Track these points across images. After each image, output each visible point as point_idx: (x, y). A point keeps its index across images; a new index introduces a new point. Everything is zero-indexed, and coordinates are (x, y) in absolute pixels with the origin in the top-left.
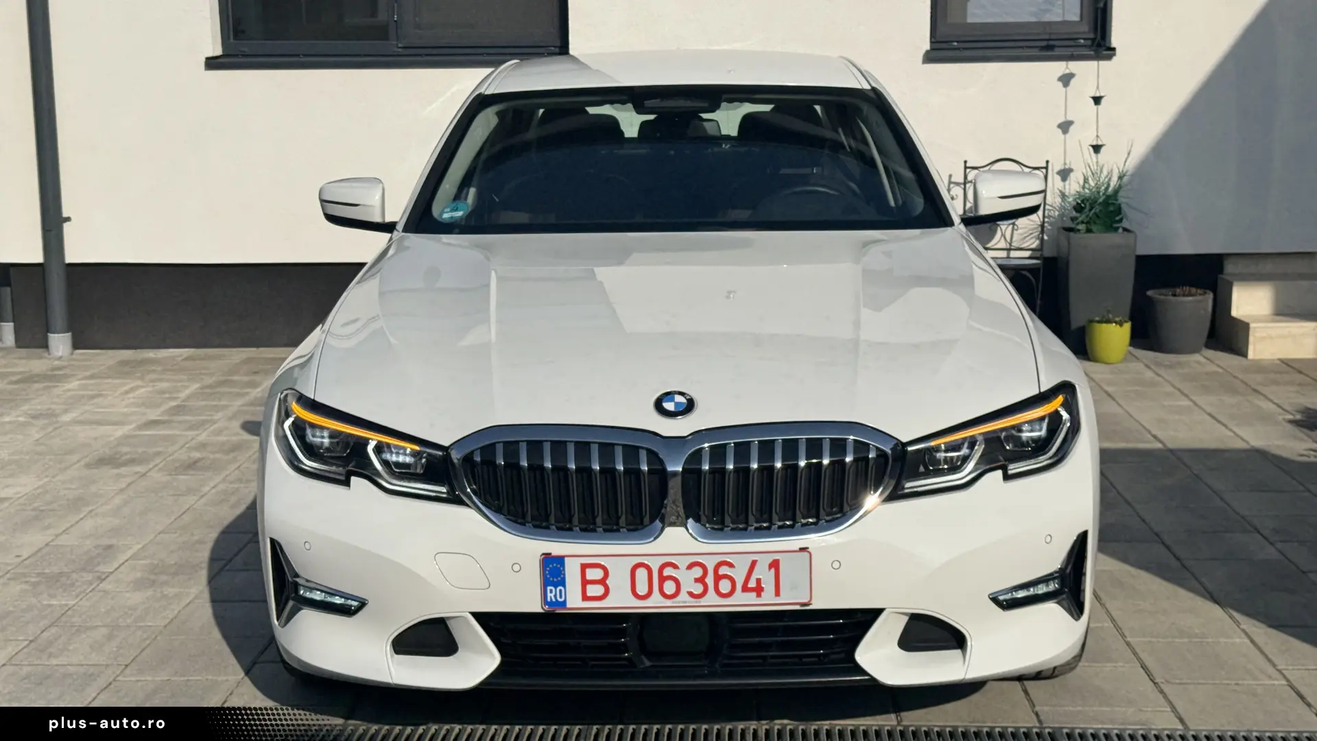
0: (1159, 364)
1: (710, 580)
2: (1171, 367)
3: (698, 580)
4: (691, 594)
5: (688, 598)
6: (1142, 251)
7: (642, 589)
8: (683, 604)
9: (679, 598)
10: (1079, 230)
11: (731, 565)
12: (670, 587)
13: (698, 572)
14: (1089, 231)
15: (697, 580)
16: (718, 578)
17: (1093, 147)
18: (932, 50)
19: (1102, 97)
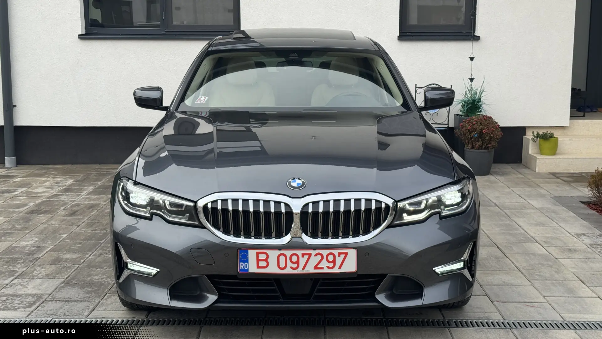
10: (463, 116)
17: (470, 79)
18: (400, 35)
19: (474, 57)
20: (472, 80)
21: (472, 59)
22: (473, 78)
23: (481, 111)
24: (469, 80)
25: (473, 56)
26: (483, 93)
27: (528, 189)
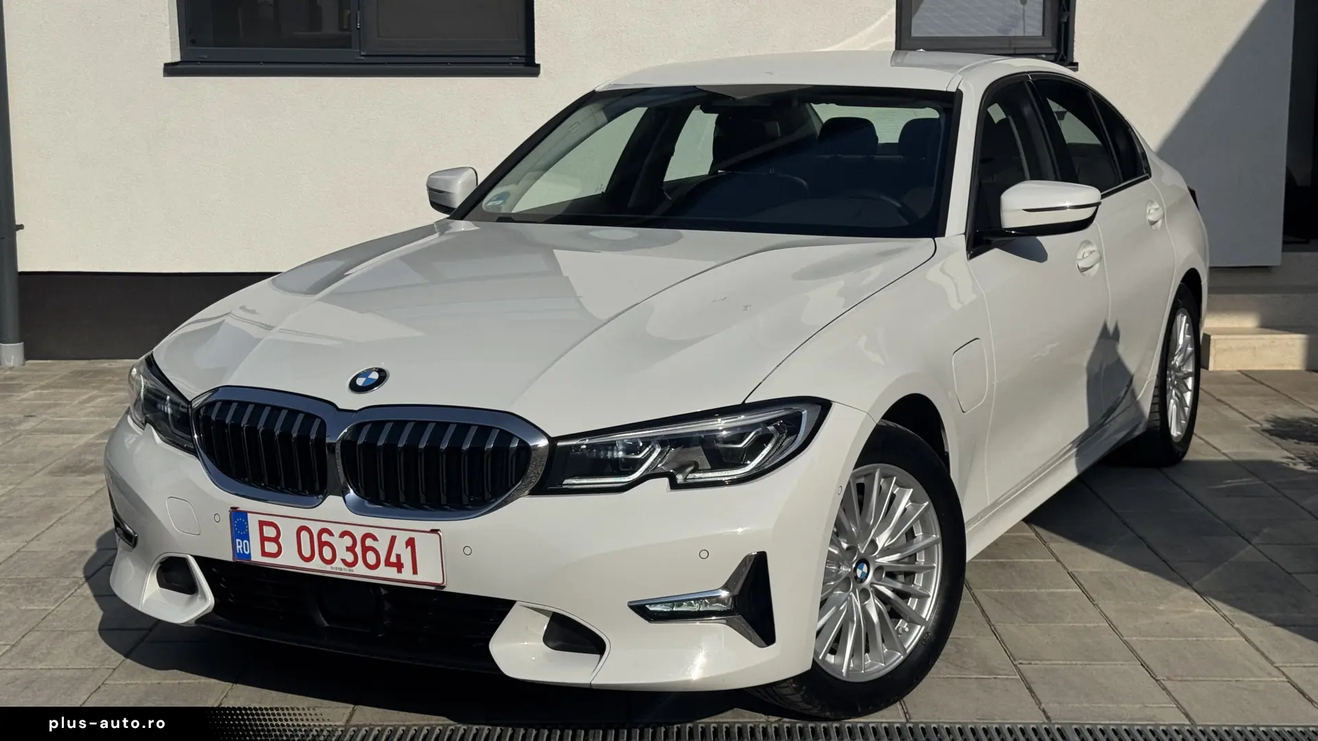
1: (358, 549)
3: (351, 549)
4: (344, 561)
5: (342, 566)
7: (307, 553)
8: (337, 569)
9: (333, 565)
11: (375, 539)
12: (327, 553)
13: (348, 541)
15: (348, 549)
16: (365, 549)
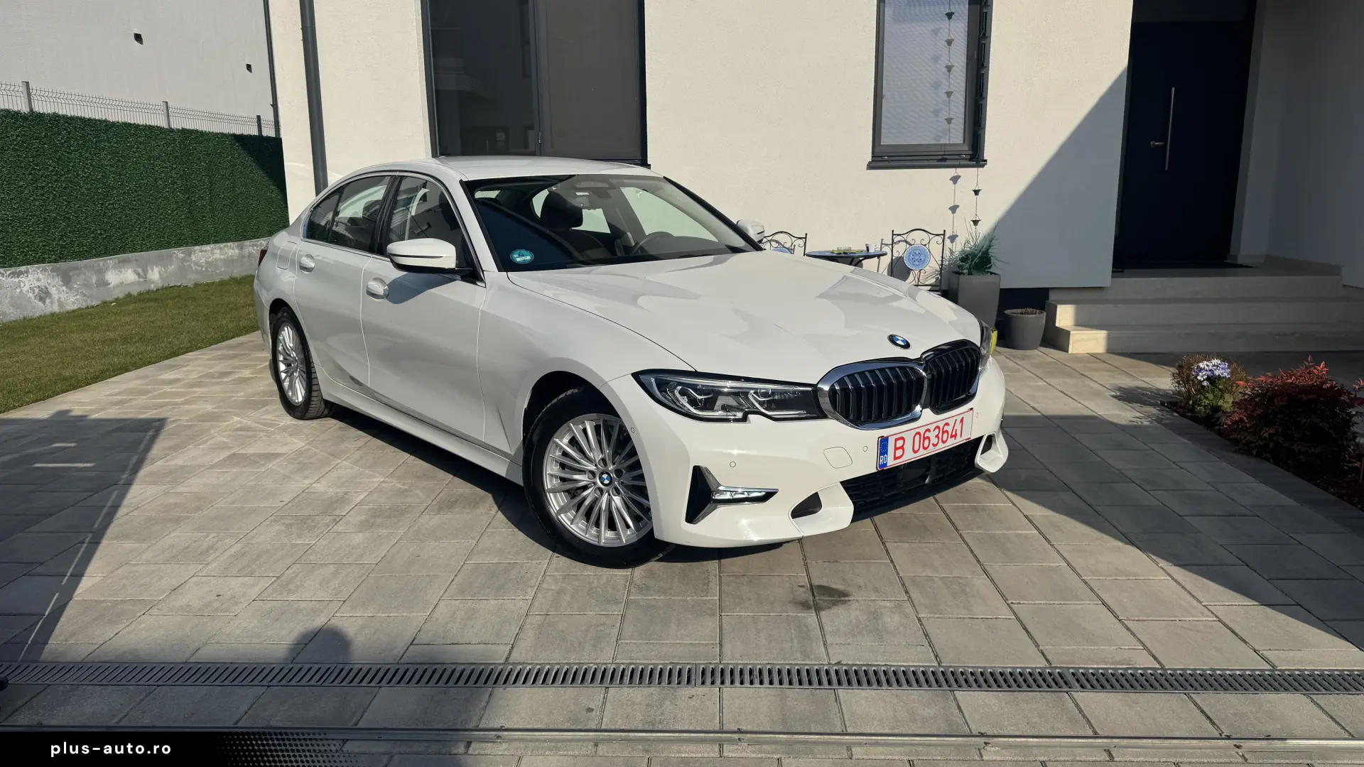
0: (1015, 357)
1: (941, 435)
2: (1023, 358)
3: (937, 436)
5: (932, 447)
6: (1003, 286)
7: (916, 447)
10: (964, 274)
12: (926, 443)
14: (970, 274)
17: (973, 221)
18: (872, 161)
19: (979, 190)
20: (976, 222)
21: (976, 192)
22: (978, 219)
23: (990, 267)
24: (972, 223)
25: (977, 189)
26: (994, 241)
27: (1070, 381)
